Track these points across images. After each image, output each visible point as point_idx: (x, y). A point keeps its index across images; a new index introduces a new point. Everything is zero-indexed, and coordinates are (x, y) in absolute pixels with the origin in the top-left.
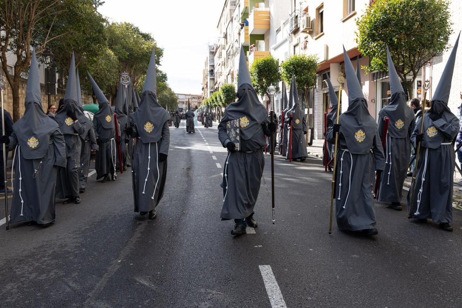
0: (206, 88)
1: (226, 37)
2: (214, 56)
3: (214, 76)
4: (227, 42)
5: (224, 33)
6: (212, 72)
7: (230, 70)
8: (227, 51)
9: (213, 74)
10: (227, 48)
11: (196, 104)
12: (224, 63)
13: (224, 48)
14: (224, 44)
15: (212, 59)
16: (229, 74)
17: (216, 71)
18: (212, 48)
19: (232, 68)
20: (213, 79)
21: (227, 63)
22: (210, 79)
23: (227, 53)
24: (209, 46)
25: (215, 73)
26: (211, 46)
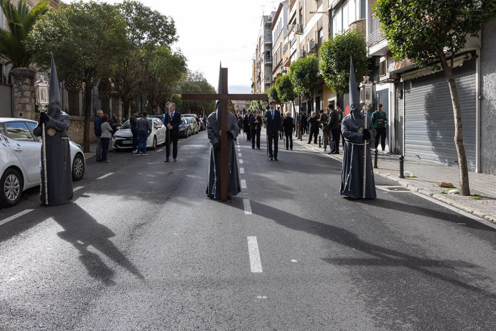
0: (258, 82)
2: (272, 29)
3: (272, 60)
6: (268, 54)
9: (270, 58)
11: (244, 106)
15: (269, 35)
17: (274, 52)
18: (269, 18)
20: (271, 65)
22: (266, 65)
24: (264, 16)
25: (273, 55)
26: (267, 16)
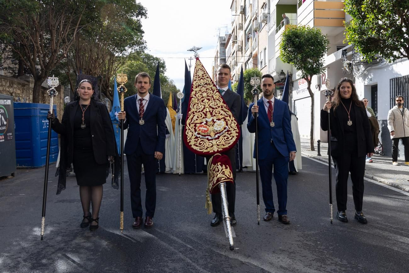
1: (244, 11)
2: (226, 48)
4: (245, 18)
5: (242, 6)
7: (251, 53)
8: (245, 31)
10: (245, 26)
12: (240, 47)
13: (241, 28)
14: (241, 22)
15: (223, 52)
16: (249, 59)
18: (224, 39)
19: (254, 50)
21: (245, 46)
23: (245, 33)
26: (223, 37)
